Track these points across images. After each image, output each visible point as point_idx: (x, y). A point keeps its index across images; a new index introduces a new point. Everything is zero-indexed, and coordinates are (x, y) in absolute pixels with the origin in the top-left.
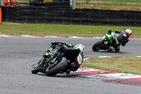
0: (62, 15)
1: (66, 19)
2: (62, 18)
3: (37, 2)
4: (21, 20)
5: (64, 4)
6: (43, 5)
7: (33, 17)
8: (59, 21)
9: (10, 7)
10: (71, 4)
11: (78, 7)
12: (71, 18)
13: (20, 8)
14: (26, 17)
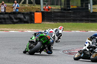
0: (83, 17)
1: (86, 19)
2: (83, 19)
3: (66, 8)
4: (55, 20)
5: (85, 9)
6: (70, 10)
7: (64, 18)
8: (81, 21)
9: (48, 12)
10: (89, 9)
11: (94, 11)
12: (90, 19)
13: (54, 12)
14: (59, 18)
